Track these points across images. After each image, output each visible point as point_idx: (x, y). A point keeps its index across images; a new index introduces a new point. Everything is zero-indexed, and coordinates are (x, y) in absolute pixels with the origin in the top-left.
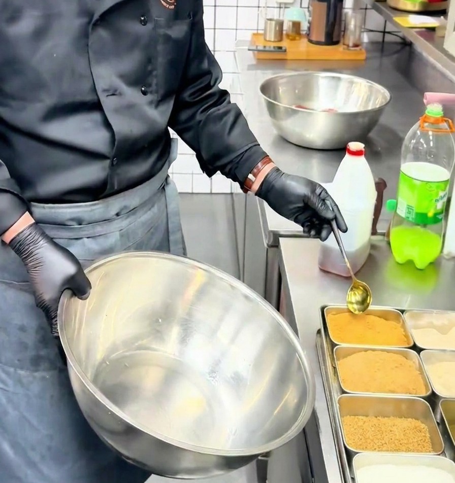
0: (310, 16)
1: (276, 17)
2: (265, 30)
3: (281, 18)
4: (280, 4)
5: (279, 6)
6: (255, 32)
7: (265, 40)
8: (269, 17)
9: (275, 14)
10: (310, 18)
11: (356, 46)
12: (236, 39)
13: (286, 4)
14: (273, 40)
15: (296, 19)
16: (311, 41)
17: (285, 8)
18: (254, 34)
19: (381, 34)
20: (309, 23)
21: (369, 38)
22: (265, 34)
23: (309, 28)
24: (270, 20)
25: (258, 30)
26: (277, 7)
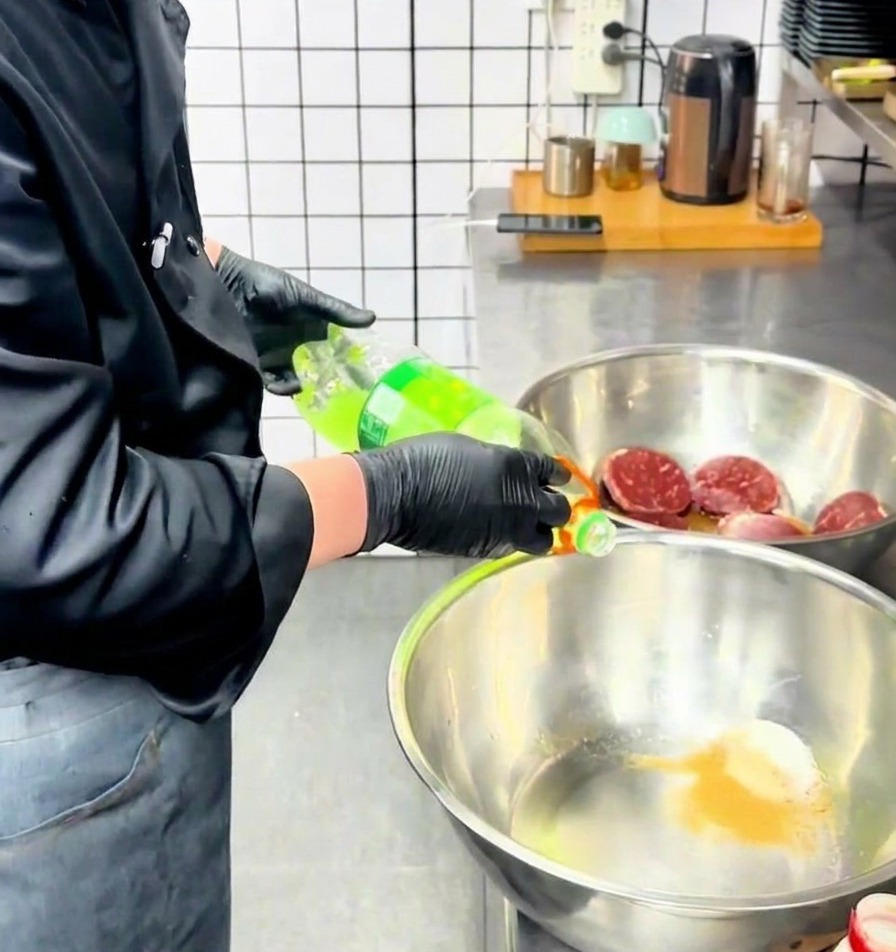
0: (665, 130)
1: (575, 132)
2: (546, 161)
3: (589, 136)
4: (586, 96)
5: (582, 101)
6: (521, 166)
7: (547, 191)
8: (555, 134)
9: (571, 125)
10: (667, 138)
11: (793, 209)
12: (471, 189)
13: (599, 96)
14: (566, 193)
15: (628, 138)
16: (669, 195)
17: (599, 105)
18: (518, 174)
19: (858, 167)
20: (663, 147)
21: (824, 176)
22: (544, 175)
23: (664, 161)
24: (559, 140)
25: (527, 161)
26: (578, 105)
